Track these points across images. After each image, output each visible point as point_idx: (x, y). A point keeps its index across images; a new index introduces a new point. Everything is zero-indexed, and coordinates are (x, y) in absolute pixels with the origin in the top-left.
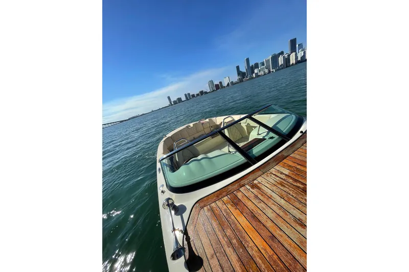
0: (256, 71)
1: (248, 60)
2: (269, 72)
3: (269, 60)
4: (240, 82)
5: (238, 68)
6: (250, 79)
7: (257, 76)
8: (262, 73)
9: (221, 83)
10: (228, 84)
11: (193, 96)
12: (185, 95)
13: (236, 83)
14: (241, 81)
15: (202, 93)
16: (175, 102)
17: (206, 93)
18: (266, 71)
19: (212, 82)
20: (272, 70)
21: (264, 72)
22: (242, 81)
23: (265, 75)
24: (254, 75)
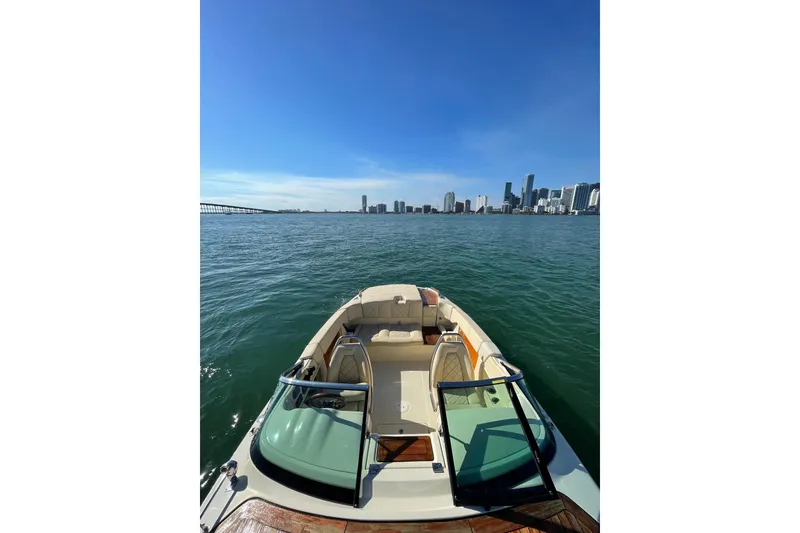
0: (541, 202)
1: (531, 178)
2: (567, 212)
3: (571, 191)
4: (506, 212)
5: (509, 186)
6: (525, 213)
7: (542, 211)
8: (552, 209)
9: (468, 202)
10: (481, 210)
11: (410, 209)
12: (396, 203)
13: (499, 212)
14: (508, 211)
15: (427, 209)
16: (373, 210)
17: (435, 211)
18: (562, 209)
19: (452, 196)
20: (571, 210)
21: (557, 209)
22: (511, 213)
23: (556, 214)
24: (536, 209)
